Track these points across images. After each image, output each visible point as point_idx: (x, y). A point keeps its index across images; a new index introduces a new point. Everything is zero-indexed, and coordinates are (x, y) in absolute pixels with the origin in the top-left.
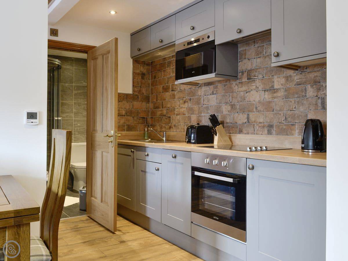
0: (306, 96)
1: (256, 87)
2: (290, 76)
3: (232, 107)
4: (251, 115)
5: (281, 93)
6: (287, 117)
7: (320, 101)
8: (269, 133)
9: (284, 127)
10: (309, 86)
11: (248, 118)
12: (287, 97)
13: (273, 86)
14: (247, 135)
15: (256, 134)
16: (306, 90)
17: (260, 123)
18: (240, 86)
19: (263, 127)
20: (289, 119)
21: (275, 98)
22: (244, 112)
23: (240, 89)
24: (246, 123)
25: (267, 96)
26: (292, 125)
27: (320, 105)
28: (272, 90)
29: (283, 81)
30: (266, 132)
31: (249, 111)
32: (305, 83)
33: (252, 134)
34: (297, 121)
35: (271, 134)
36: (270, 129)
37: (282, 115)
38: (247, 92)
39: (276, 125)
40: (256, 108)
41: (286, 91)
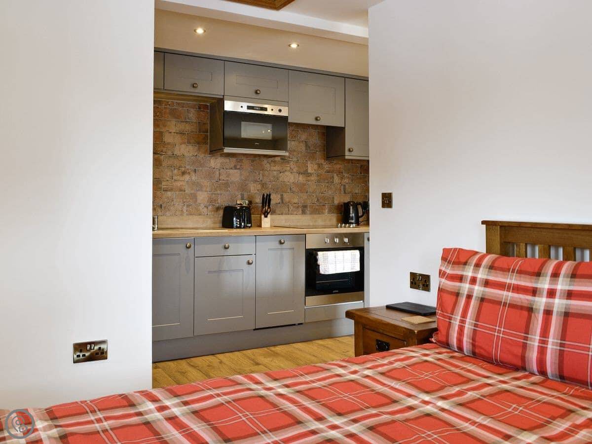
0: (333, 182)
1: (291, 168)
2: (322, 164)
3: (263, 186)
4: (285, 195)
5: (314, 178)
6: (319, 199)
7: (342, 187)
8: (304, 212)
9: (317, 207)
10: (336, 174)
11: (282, 199)
12: (319, 181)
13: (307, 170)
14: (281, 215)
15: (291, 214)
16: (333, 177)
17: (295, 203)
18: (272, 164)
19: (298, 207)
20: (321, 201)
21: (309, 181)
22: (277, 192)
23: (273, 168)
24: (279, 203)
25: (301, 179)
26: (323, 205)
27: (342, 190)
28: (306, 173)
29: (316, 167)
30: (301, 212)
31: (283, 192)
32: (333, 172)
33: (286, 214)
34: (326, 202)
35: (305, 214)
36: (304, 209)
37: (315, 196)
38: (280, 172)
39: (310, 206)
40: (290, 189)
41: (318, 176)
